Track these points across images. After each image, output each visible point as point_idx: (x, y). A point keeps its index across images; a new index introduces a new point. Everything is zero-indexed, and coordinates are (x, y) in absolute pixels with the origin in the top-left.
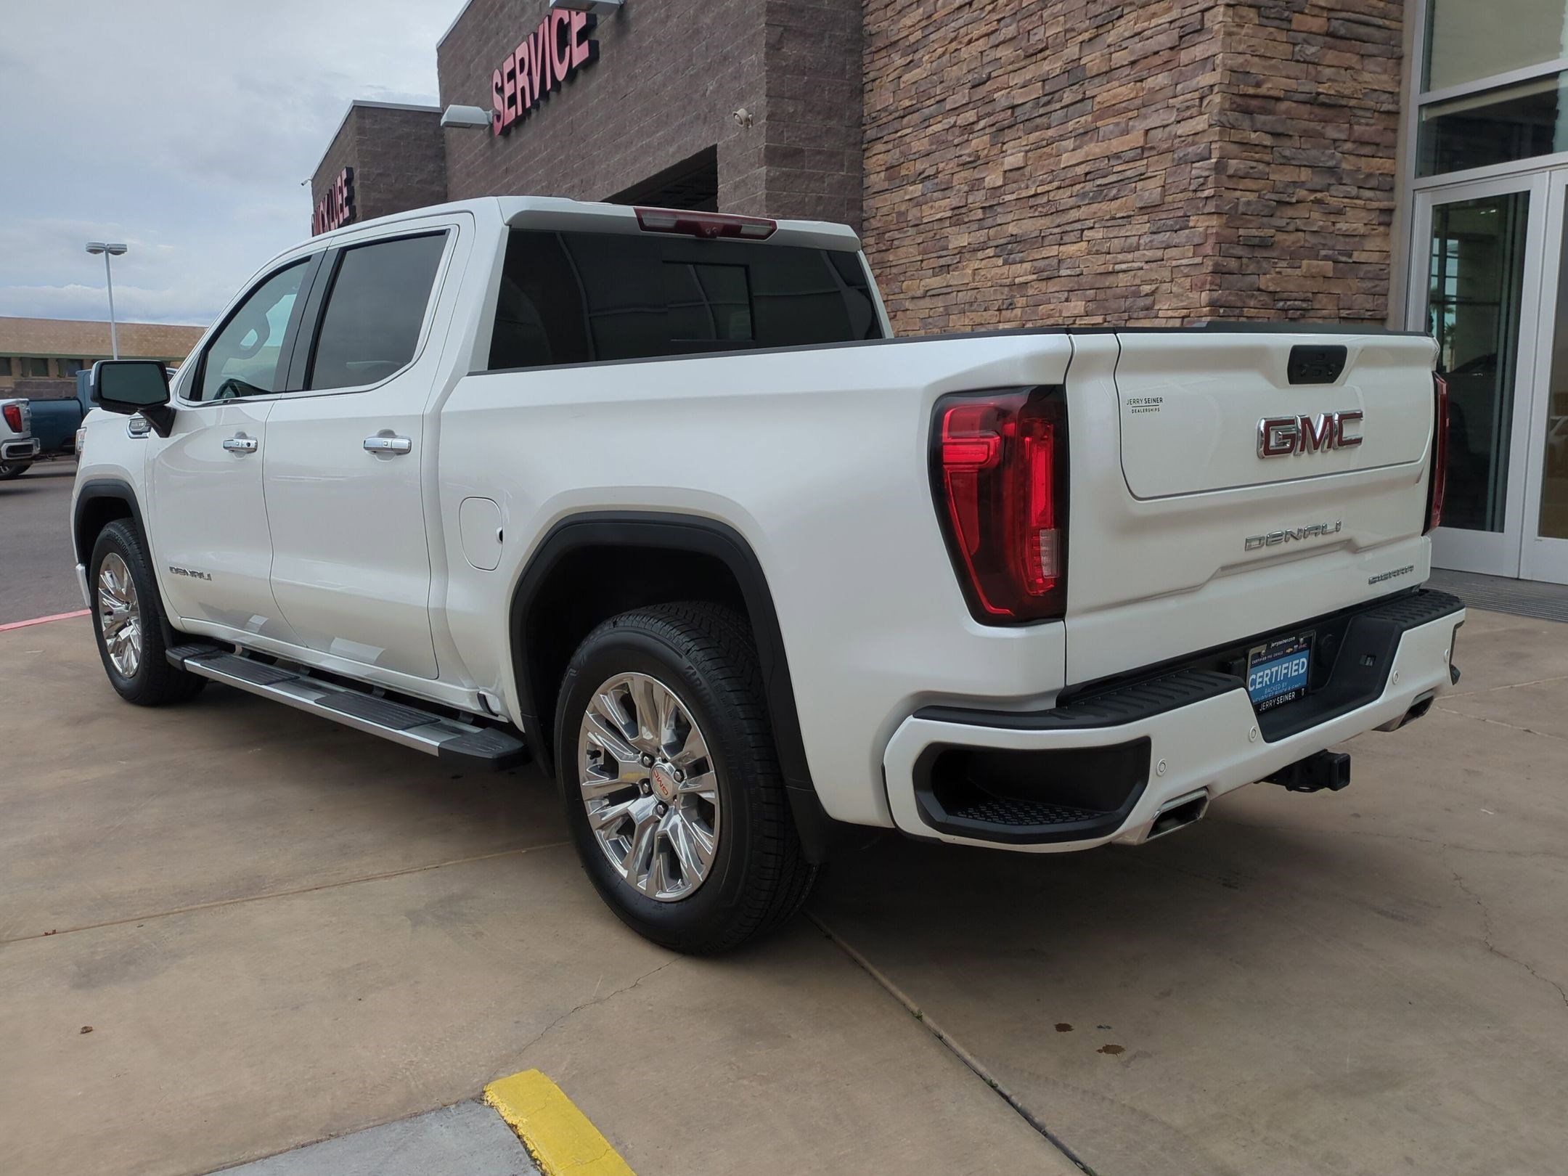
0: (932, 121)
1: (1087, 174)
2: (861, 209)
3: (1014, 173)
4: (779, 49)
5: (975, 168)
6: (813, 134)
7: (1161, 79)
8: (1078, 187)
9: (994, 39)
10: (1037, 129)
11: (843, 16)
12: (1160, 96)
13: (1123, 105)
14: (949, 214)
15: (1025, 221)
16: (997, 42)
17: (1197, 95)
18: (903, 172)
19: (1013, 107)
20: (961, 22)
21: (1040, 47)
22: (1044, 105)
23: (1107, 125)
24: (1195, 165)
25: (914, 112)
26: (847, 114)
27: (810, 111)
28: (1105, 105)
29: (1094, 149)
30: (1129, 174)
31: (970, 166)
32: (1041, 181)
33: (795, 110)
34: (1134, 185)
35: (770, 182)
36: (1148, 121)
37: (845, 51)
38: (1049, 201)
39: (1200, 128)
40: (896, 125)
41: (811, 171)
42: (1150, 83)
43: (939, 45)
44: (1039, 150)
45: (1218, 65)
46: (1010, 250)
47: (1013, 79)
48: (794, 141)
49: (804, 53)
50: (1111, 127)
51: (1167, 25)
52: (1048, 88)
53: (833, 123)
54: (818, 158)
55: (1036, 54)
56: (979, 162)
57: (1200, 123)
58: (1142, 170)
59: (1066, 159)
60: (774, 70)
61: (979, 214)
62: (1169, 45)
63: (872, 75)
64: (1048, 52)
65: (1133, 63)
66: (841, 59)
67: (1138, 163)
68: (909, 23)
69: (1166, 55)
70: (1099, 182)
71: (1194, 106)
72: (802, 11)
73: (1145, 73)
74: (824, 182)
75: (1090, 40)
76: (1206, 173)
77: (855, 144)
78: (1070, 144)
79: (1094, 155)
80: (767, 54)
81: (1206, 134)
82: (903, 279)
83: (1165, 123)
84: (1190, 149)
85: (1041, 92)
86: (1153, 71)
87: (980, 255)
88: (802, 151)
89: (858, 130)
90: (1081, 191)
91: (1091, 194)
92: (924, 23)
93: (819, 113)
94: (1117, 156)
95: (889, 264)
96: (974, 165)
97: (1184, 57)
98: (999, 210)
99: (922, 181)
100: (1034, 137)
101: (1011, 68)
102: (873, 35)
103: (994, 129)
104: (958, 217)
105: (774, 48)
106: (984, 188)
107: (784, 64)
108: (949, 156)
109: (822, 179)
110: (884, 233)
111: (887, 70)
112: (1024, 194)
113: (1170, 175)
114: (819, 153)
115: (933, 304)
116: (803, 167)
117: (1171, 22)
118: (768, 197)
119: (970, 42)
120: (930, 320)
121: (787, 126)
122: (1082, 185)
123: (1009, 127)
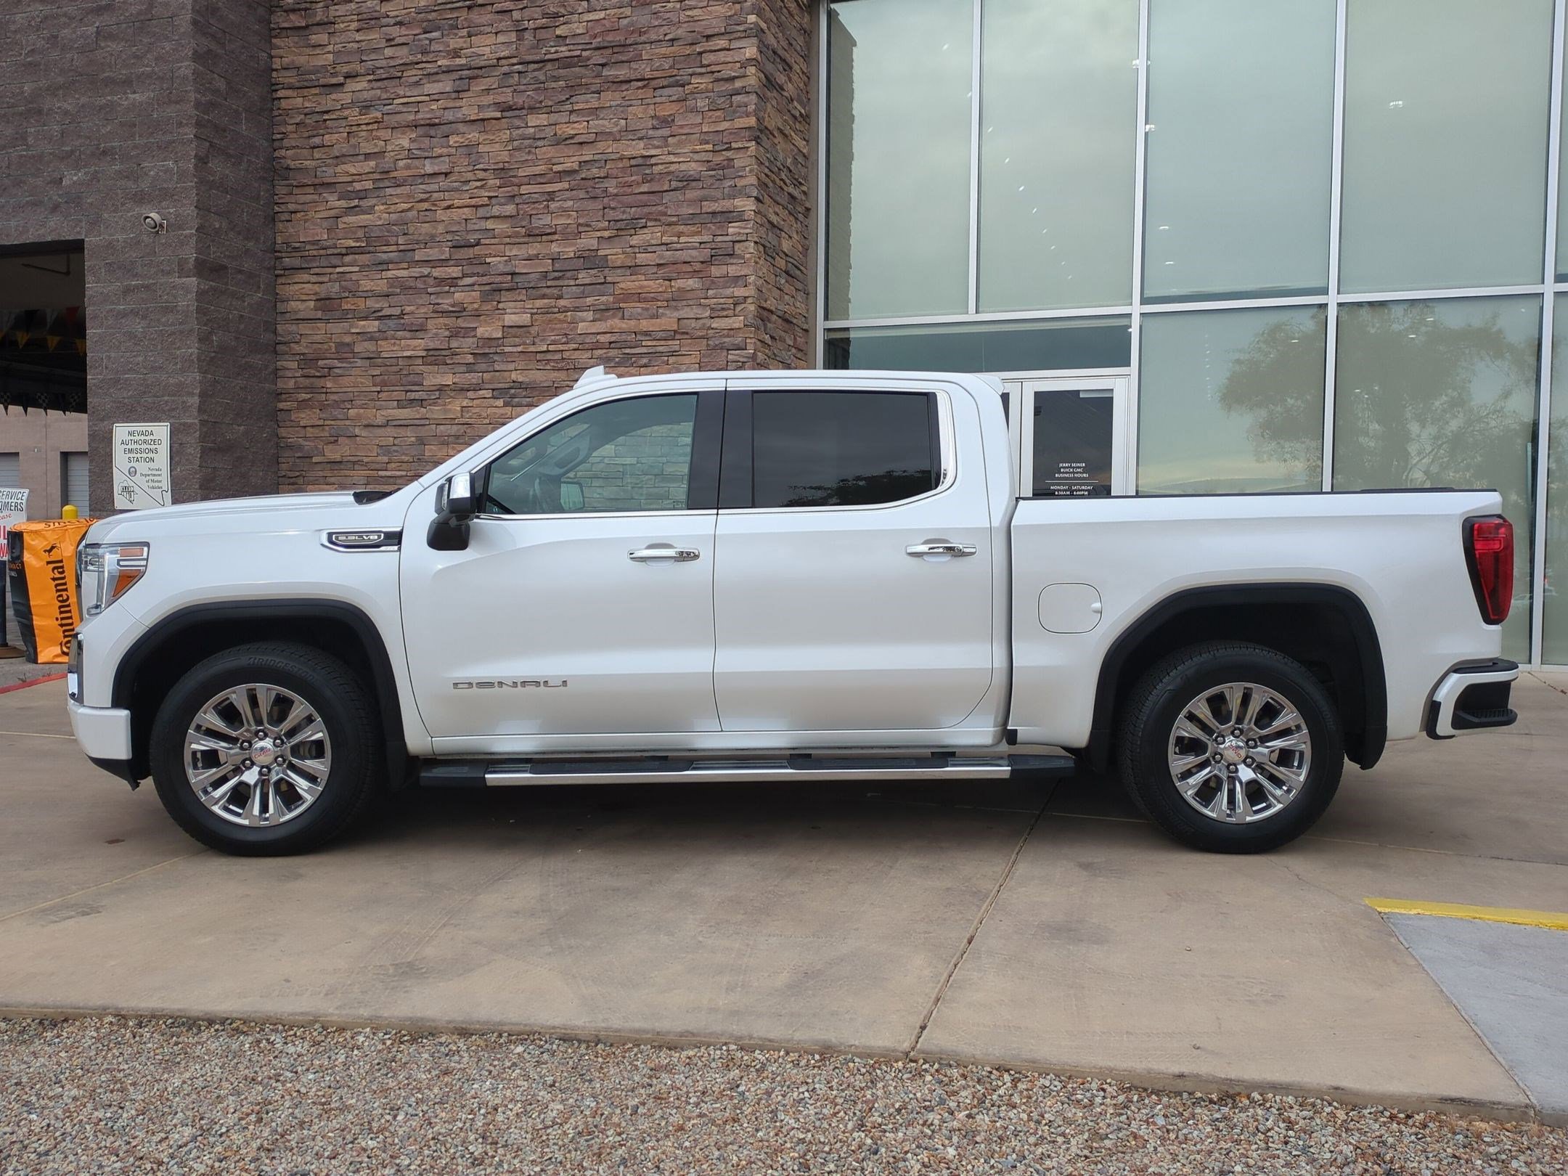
0: (391, 266)
1: (610, 343)
2: (275, 332)
3: (515, 329)
4: (206, 163)
5: (457, 317)
6: (235, 253)
7: (692, 283)
8: (600, 352)
9: (481, 212)
10: (544, 297)
11: (257, 144)
12: (689, 295)
13: (652, 295)
14: (424, 354)
15: (533, 372)
16: (488, 215)
17: (731, 301)
18: (345, 307)
19: (513, 274)
20: (436, 187)
21: (549, 231)
22: (555, 279)
23: (634, 308)
24: (730, 352)
25: (362, 253)
26: (262, 238)
27: (232, 230)
28: (629, 292)
29: (616, 323)
30: (661, 349)
31: (454, 314)
32: (552, 340)
33: (220, 227)
34: (666, 358)
35: (201, 294)
36: (681, 312)
37: (260, 178)
38: (563, 359)
39: (736, 325)
40: (335, 261)
41: (234, 288)
42: (679, 283)
43: (401, 200)
44: (549, 315)
45: (750, 284)
46: (513, 394)
47: (511, 250)
48: (219, 257)
49: (227, 172)
50: (639, 310)
51: (698, 245)
52: (557, 266)
53: (250, 244)
54: (239, 276)
55: (542, 235)
56: (464, 314)
57: (737, 322)
58: (677, 348)
59: (582, 327)
60: (202, 182)
61: (470, 359)
62: (702, 260)
63: (291, 207)
64: (556, 237)
65: (659, 265)
66: (256, 185)
67: (670, 343)
68: (353, 171)
69: (698, 266)
70: (628, 351)
71: (730, 309)
72: (225, 131)
73: (675, 275)
74: (244, 302)
75: (610, 237)
76: (745, 360)
77: (269, 269)
78: (590, 315)
79: (620, 329)
80: (196, 165)
81: (741, 331)
82: (350, 407)
83: (698, 316)
84: (727, 340)
85: (551, 268)
86: (680, 275)
87: (470, 394)
88: (226, 268)
89: (272, 256)
90: (605, 356)
91: (617, 360)
92: (377, 176)
93: (239, 233)
94: (647, 333)
95: (324, 390)
96: (457, 314)
97: (716, 271)
98: (495, 358)
99: (379, 318)
100: (539, 303)
101: (508, 240)
102: (290, 169)
103: (487, 288)
104: (435, 357)
105: (202, 161)
106: (475, 336)
107: (212, 179)
108: (421, 302)
109: (242, 298)
110: (318, 360)
111: (316, 206)
112: (532, 349)
113: (704, 356)
114: (240, 272)
115: (398, 433)
116: (227, 284)
117: (701, 243)
118: (199, 310)
119: (449, 207)
120: (395, 448)
121: (213, 241)
122: (605, 351)
123: (508, 290)
